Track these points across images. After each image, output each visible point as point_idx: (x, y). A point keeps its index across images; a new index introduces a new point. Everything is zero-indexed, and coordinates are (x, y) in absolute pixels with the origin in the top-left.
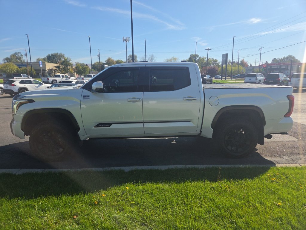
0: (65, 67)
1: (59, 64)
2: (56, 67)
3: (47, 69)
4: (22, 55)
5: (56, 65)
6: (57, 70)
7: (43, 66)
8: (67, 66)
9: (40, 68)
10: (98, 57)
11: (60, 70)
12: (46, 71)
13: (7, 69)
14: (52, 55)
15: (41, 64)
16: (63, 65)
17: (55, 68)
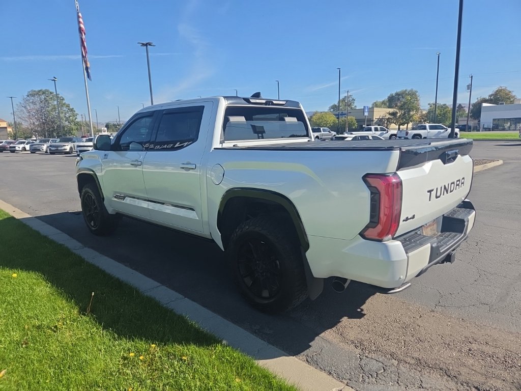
0: (405, 113)
1: (396, 109)
2: (390, 114)
3: (374, 119)
4: (353, 99)
5: (391, 110)
6: (391, 118)
7: (369, 114)
8: (409, 111)
9: (364, 118)
10: (468, 89)
11: (397, 119)
12: (373, 121)
13: (322, 122)
14: (397, 94)
15: (366, 111)
16: (402, 109)
17: (388, 116)
